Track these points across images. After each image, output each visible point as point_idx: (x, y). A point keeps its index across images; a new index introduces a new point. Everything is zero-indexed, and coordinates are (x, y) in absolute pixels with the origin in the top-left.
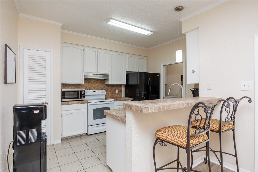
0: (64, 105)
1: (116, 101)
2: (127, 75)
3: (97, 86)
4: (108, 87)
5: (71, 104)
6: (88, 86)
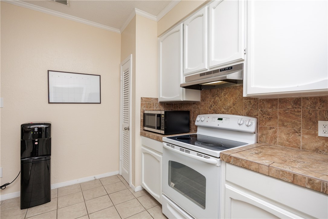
6: (213, 105)
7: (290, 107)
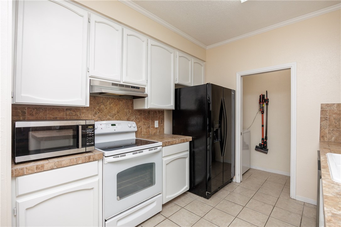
0: (23, 175)
1: (166, 146)
2: (176, 90)
3: (118, 112)
4: (140, 115)
5: (52, 169)
6: (98, 113)
7: (147, 115)
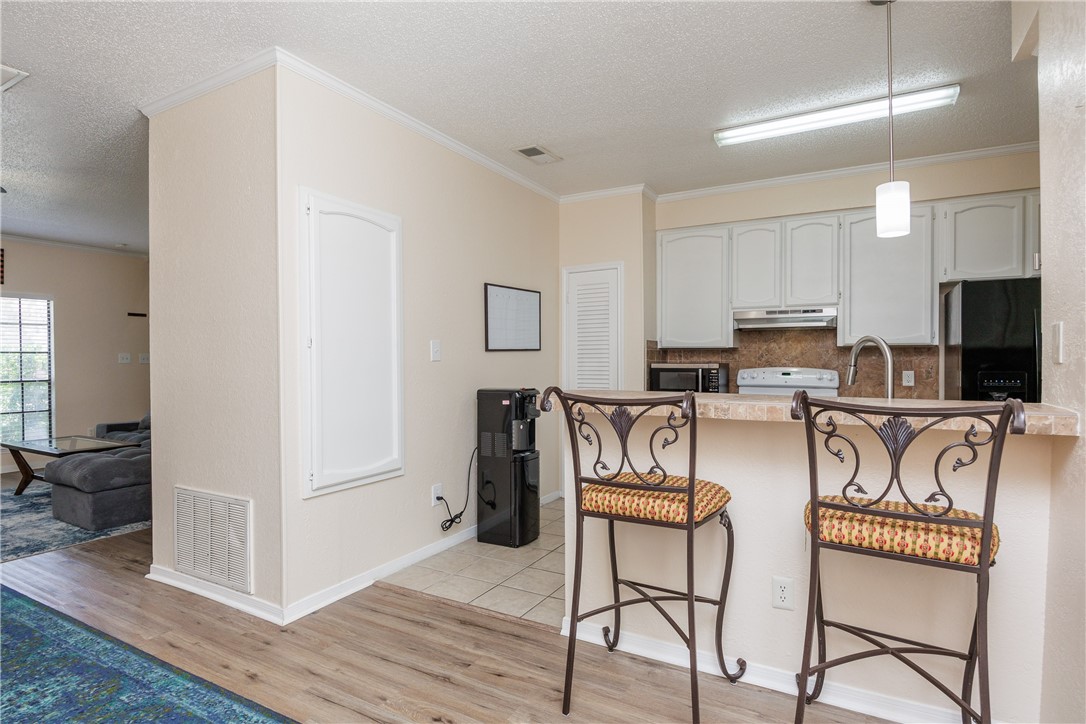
3: (802, 354)
